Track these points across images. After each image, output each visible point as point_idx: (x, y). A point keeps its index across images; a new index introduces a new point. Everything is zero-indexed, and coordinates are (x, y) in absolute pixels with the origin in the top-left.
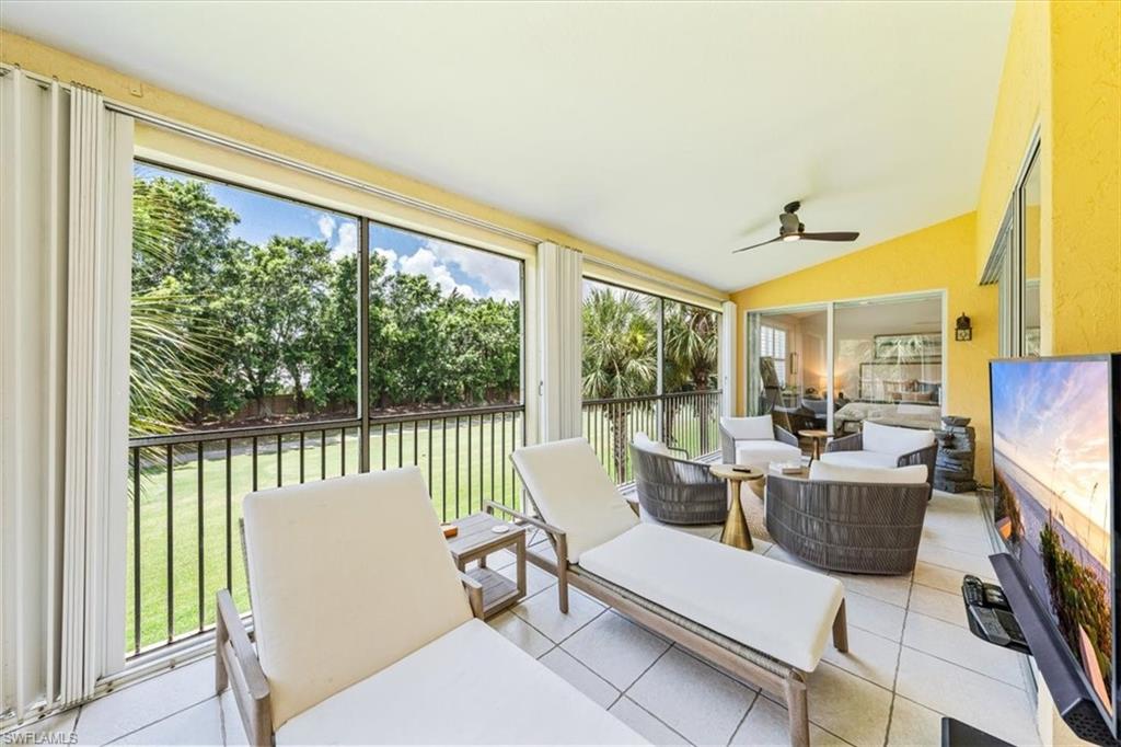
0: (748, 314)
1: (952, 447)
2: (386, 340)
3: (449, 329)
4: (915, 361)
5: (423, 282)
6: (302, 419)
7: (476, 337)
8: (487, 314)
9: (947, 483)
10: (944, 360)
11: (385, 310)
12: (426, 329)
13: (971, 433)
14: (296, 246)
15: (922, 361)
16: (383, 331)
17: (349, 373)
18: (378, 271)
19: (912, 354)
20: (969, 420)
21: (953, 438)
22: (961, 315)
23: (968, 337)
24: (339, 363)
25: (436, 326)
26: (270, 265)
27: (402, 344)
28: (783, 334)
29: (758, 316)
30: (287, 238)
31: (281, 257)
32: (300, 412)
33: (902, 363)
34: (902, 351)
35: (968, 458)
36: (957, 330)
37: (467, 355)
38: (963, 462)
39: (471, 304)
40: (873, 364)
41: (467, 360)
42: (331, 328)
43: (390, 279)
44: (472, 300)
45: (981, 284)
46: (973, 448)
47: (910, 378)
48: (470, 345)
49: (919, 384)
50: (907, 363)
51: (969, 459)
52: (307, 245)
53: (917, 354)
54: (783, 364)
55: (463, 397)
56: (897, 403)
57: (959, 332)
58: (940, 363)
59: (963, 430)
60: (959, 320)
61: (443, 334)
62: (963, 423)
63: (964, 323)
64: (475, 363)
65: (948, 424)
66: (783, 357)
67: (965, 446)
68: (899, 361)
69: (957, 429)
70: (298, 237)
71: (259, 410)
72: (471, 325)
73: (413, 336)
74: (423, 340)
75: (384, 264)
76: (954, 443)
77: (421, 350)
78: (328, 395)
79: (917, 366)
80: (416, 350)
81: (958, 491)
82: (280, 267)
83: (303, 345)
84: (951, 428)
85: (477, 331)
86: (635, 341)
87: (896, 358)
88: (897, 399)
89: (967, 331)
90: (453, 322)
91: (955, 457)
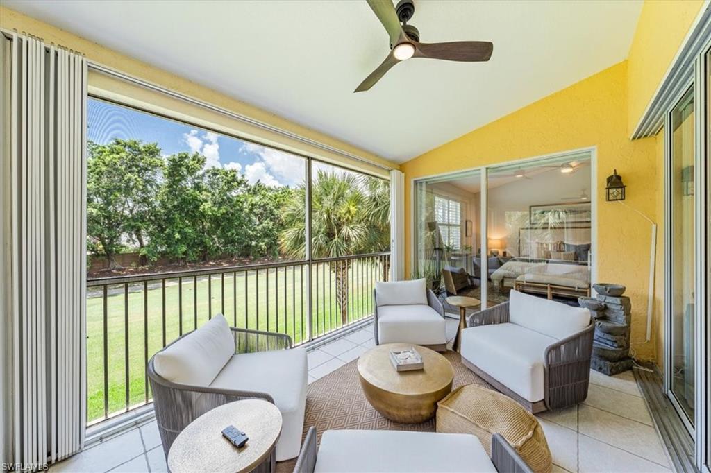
0: (416, 182)
1: (604, 318)
2: (203, 214)
3: (250, 207)
4: (560, 226)
5: (233, 174)
6: (142, 271)
7: (271, 212)
8: (281, 197)
9: (602, 363)
10: (594, 225)
11: (204, 193)
12: (234, 206)
13: (626, 304)
14: (133, 147)
15: (565, 226)
16: (201, 209)
17: (174, 237)
18: (197, 166)
19: (557, 221)
20: (623, 290)
21: (606, 308)
22: (612, 173)
23: (619, 197)
24: (167, 230)
25: (240, 204)
26: (107, 159)
27: (216, 218)
28: (459, 205)
29: (424, 185)
30: (127, 140)
31: (118, 154)
32: (143, 265)
33: (551, 228)
34: (551, 219)
35: (622, 334)
36: (608, 189)
37: (264, 225)
38: (617, 337)
39: (272, 190)
40: (531, 228)
41: (264, 228)
42: (164, 205)
43: (208, 172)
44: (272, 187)
45: (634, 139)
46: (629, 322)
47: (558, 240)
48: (267, 218)
49: (564, 244)
50: (555, 228)
51: (624, 335)
52: (141, 147)
53: (561, 221)
54: (458, 229)
55: (266, 253)
56: (548, 262)
57: (611, 191)
58: (590, 228)
59: (618, 300)
60: (609, 180)
61: (247, 210)
62: (617, 292)
63: (616, 182)
64: (271, 230)
65: (601, 293)
66: (459, 223)
67: (619, 321)
68: (549, 227)
69: (610, 300)
70: (134, 139)
71: (109, 264)
72: (268, 204)
73: (224, 211)
74: (233, 214)
75: (203, 162)
76: (607, 314)
77: (230, 221)
78: (159, 253)
79: (562, 230)
80: (227, 221)
81: (612, 373)
82: (116, 160)
83: (141, 217)
84: (604, 297)
85: (273, 208)
86: (349, 212)
87: (548, 223)
88: (547, 258)
89: (620, 190)
90: (254, 202)
91: (609, 332)
